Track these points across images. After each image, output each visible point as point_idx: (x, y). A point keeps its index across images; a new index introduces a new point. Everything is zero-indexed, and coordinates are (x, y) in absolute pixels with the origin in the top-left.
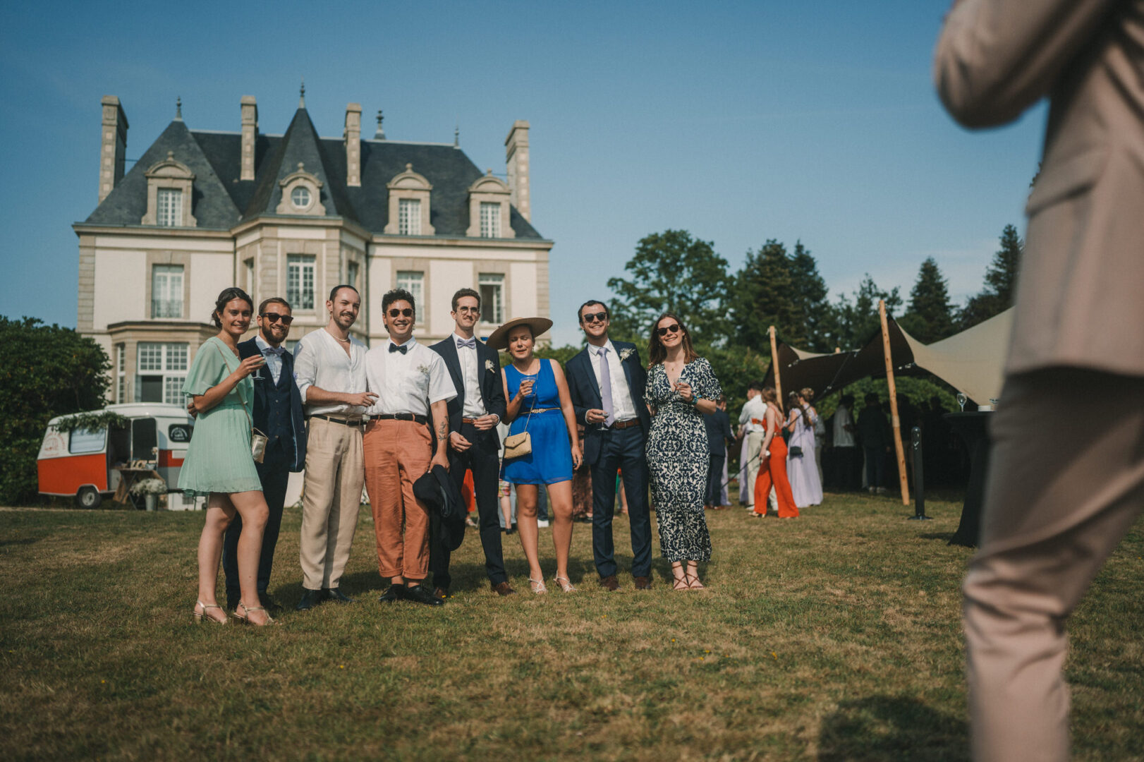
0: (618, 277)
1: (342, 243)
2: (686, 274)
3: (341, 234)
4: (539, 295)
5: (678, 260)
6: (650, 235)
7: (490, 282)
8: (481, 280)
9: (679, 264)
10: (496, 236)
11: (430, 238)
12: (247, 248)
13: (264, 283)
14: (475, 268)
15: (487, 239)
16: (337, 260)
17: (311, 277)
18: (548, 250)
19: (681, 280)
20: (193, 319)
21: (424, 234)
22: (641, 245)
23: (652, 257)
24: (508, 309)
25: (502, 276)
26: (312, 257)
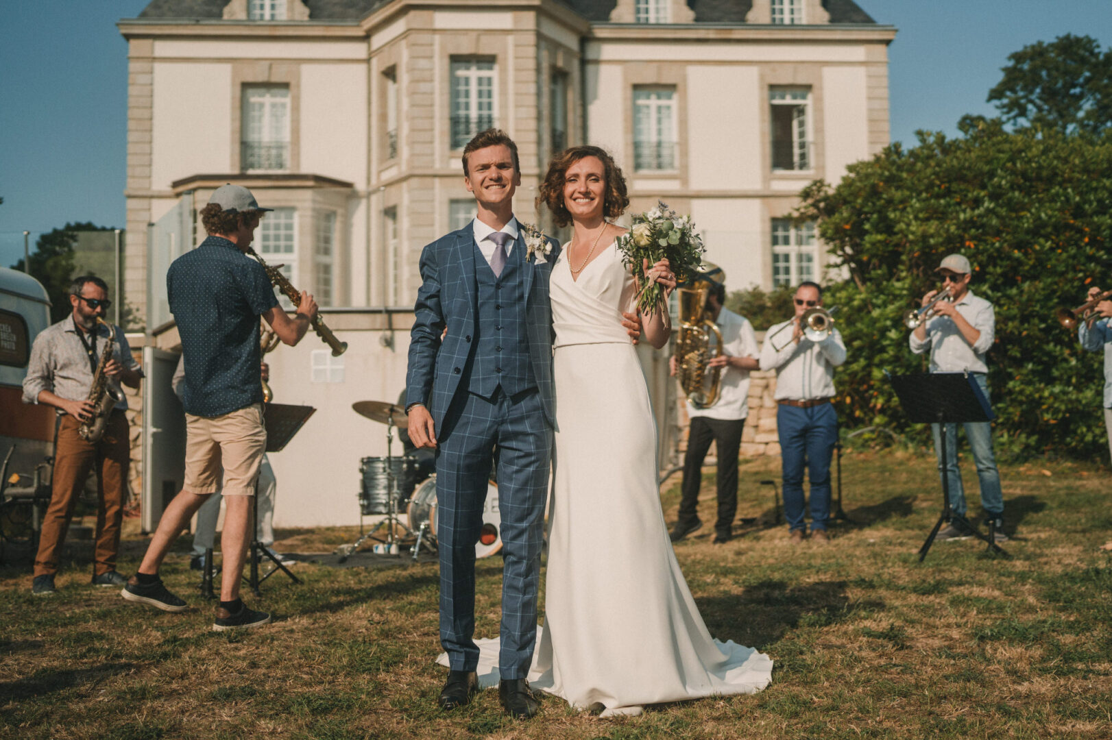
0: (975, 113)
1: (540, 36)
2: (1087, 105)
3: (538, 24)
4: (872, 121)
5: (1074, 86)
6: (1026, 47)
7: (788, 101)
8: (773, 97)
9: (1072, 91)
10: (796, 22)
11: (686, 27)
12: (386, 49)
13: (413, 105)
14: (762, 77)
15: (782, 26)
16: (531, 64)
17: (490, 94)
18: (887, 42)
19: (1081, 114)
20: (305, 169)
21: (676, 22)
22: (1011, 63)
23: (1031, 81)
24: (820, 144)
25: (808, 88)
26: (488, 61)
